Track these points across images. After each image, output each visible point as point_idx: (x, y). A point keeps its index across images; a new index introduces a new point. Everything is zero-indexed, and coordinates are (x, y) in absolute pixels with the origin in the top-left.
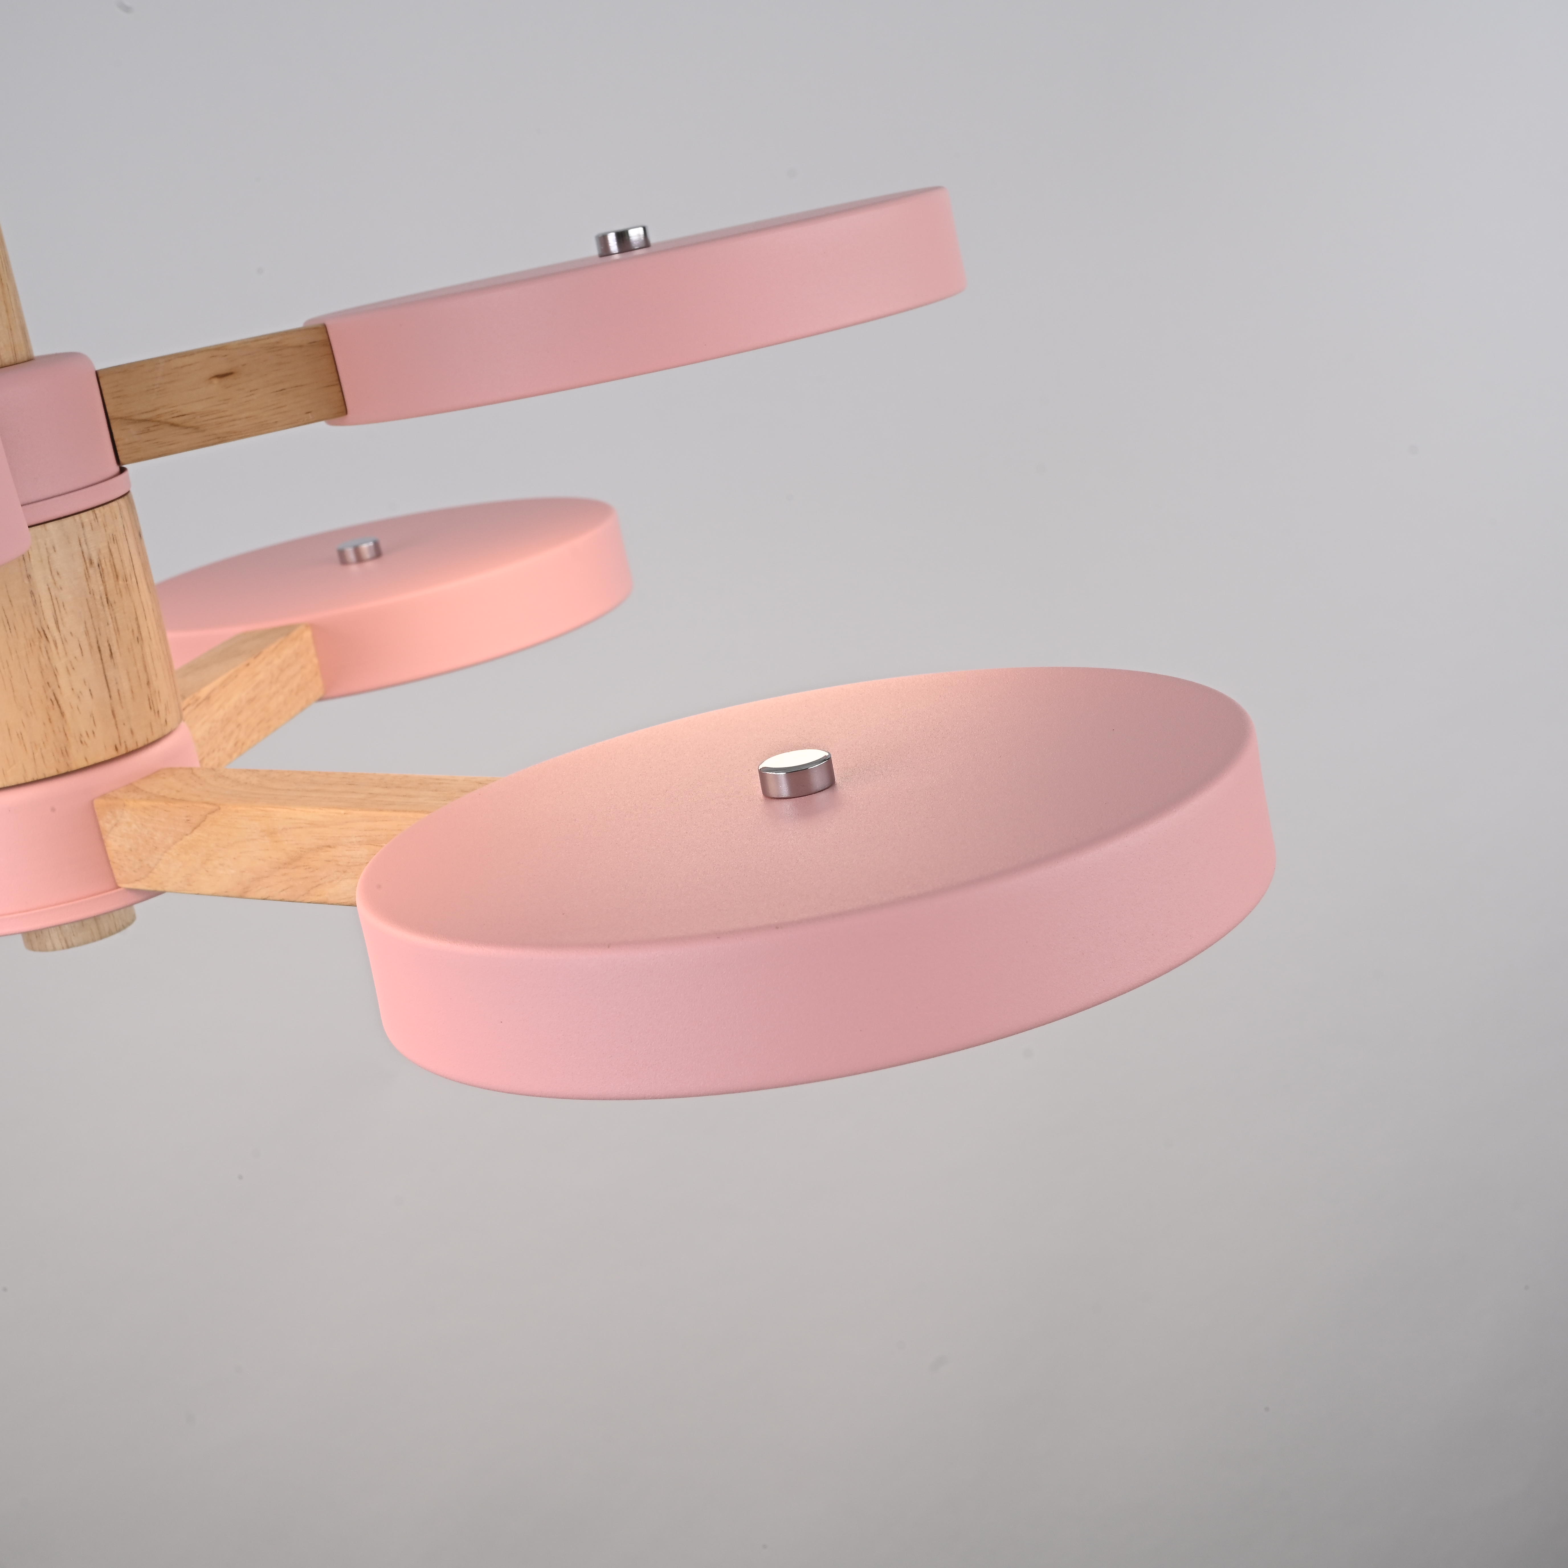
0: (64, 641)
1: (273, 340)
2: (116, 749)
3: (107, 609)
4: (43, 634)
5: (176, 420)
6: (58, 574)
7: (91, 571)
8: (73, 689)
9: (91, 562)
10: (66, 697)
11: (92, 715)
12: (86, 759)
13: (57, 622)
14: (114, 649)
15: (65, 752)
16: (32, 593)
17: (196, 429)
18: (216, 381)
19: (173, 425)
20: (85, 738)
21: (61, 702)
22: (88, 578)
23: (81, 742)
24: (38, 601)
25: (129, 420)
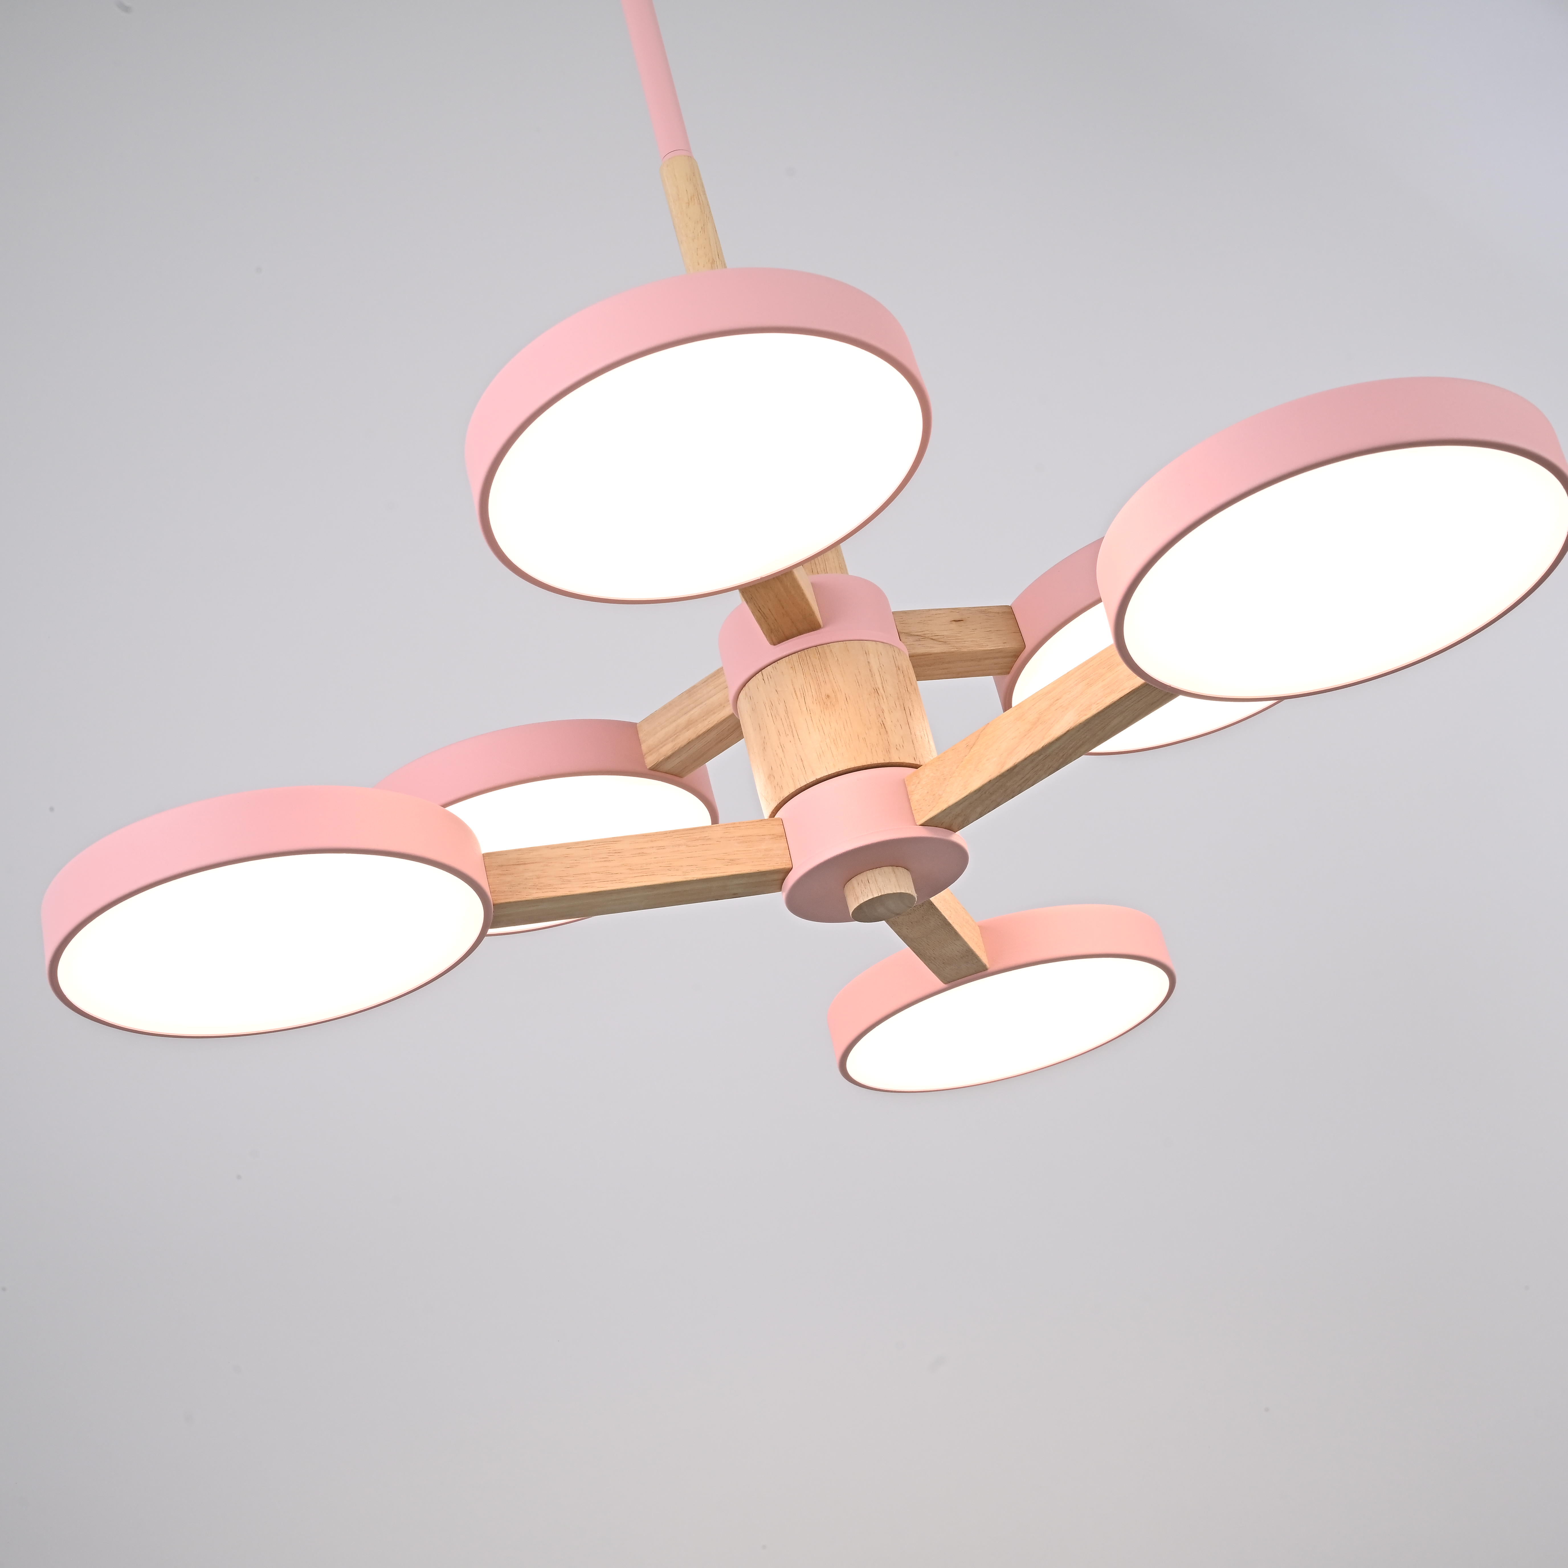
0: (887, 697)
1: (983, 609)
4: (876, 691)
5: (934, 638)
6: (883, 666)
7: (899, 672)
8: (892, 722)
10: (888, 724)
13: (883, 687)
14: (912, 712)
15: (888, 751)
16: (870, 670)
17: (945, 642)
18: (954, 622)
19: (932, 639)
20: (898, 747)
21: (886, 726)
22: (898, 674)
24: (873, 675)
25: (909, 634)
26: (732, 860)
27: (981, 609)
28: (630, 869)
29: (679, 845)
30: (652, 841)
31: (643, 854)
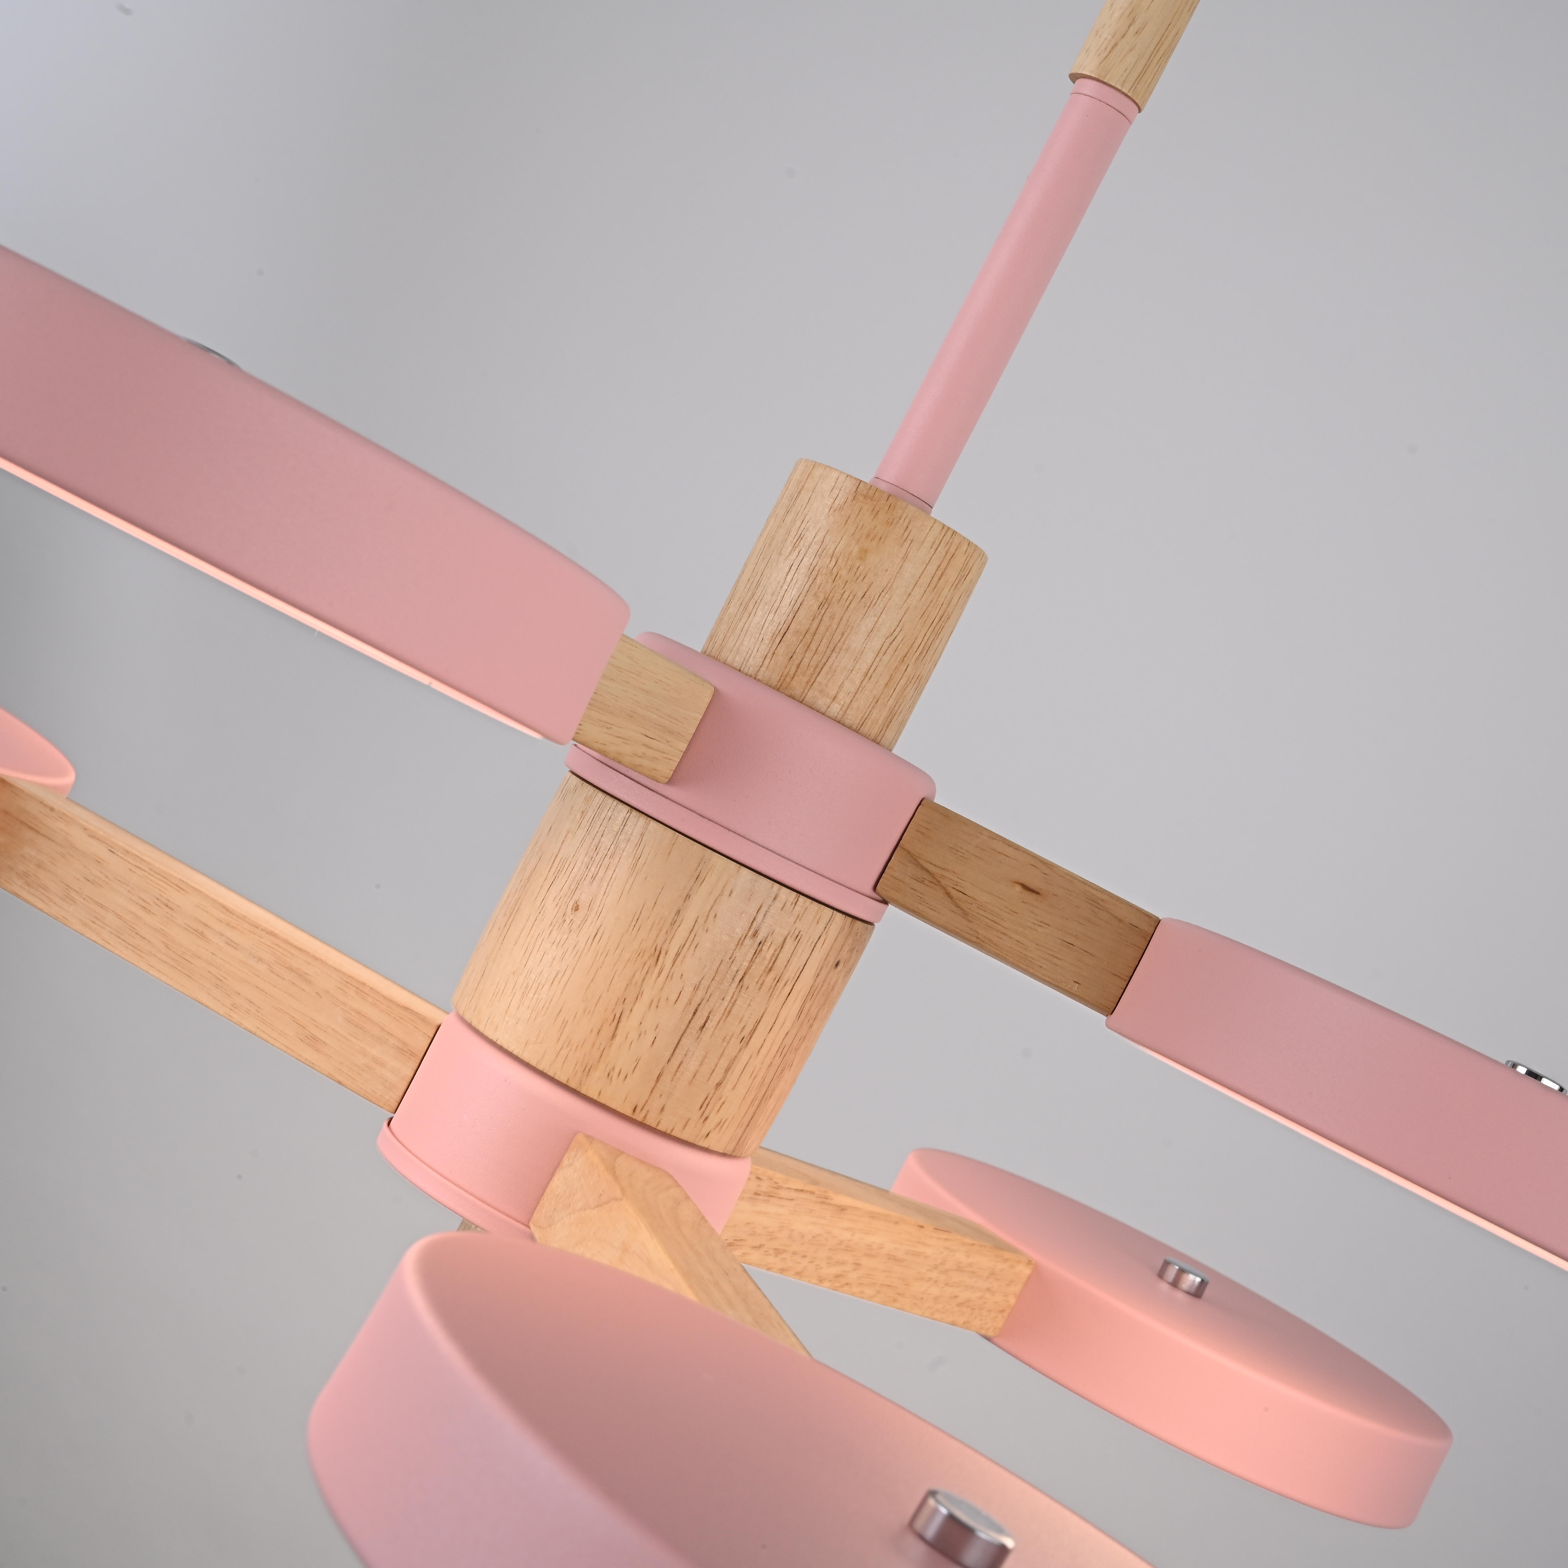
0: (669, 976)
1: (1099, 895)
2: (634, 1110)
3: (734, 985)
4: (658, 955)
5: (954, 893)
6: (715, 916)
7: (748, 941)
8: (641, 1023)
9: (755, 934)
10: (629, 1025)
11: (638, 1061)
12: (600, 1094)
13: (678, 955)
14: (710, 1025)
15: (588, 1071)
17: (965, 914)
18: (1018, 888)
19: (948, 894)
20: (614, 1074)
21: (621, 1025)
22: (740, 943)
23: (609, 1075)
24: (677, 924)
25: (914, 859)
26: (315, 1039)
27: (1094, 892)
28: (167, 946)
29: (260, 960)
30: (228, 925)
31: (201, 935)
